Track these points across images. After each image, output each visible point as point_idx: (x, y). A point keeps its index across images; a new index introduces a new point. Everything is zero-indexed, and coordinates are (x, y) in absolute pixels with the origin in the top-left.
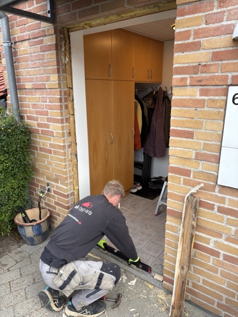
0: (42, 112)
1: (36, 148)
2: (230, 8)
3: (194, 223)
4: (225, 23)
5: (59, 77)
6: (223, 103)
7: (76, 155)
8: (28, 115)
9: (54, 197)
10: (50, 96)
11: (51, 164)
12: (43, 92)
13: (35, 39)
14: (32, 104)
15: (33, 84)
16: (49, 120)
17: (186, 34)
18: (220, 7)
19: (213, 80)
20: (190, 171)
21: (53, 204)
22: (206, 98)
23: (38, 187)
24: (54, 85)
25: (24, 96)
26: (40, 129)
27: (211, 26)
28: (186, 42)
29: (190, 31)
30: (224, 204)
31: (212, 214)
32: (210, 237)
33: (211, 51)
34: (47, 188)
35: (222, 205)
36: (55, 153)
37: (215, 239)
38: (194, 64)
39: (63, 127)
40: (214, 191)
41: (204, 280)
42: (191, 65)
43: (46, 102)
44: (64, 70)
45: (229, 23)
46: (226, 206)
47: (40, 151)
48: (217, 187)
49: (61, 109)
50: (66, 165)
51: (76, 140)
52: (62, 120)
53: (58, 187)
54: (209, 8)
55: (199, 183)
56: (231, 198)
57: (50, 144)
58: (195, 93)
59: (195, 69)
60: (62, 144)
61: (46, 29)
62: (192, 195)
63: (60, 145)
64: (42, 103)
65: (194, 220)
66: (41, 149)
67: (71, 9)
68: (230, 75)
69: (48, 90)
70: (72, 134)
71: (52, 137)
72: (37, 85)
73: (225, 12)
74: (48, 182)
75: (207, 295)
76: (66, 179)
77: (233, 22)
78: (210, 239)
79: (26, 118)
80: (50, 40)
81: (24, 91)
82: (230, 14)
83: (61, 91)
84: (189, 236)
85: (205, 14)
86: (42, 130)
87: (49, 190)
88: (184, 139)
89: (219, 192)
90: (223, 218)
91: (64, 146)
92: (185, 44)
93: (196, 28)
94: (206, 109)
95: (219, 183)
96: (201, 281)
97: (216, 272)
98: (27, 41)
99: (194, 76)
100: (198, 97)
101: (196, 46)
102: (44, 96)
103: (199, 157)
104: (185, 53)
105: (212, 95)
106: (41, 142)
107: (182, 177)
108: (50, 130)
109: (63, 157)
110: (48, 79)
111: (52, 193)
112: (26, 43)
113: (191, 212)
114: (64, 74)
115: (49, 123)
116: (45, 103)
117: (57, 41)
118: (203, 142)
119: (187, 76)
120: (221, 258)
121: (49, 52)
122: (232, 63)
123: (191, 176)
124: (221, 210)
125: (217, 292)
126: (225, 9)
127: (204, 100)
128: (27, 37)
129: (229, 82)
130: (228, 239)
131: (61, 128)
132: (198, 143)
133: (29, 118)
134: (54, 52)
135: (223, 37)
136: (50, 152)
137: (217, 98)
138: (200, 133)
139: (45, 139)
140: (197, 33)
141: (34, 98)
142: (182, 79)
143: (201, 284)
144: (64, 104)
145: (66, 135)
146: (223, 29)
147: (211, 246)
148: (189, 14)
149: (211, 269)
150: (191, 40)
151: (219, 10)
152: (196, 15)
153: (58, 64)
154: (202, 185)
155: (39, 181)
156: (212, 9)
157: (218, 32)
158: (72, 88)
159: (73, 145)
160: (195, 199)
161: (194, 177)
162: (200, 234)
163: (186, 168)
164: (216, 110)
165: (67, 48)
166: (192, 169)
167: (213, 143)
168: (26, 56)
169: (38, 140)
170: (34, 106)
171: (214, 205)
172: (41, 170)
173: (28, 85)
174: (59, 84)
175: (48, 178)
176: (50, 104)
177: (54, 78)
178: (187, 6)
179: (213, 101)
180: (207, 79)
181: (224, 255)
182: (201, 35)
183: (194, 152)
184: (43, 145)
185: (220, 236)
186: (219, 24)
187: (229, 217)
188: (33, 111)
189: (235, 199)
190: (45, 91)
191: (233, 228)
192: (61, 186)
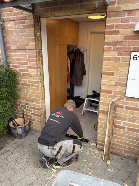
0: (23, 63)
1: (19, 84)
2: (133, 16)
3: (114, 115)
4: (130, 23)
5: (35, 43)
6: (129, 59)
7: (44, 86)
8: (13, 64)
9: (31, 111)
10: (29, 54)
11: (29, 92)
12: (24, 51)
13: (19, 21)
14: (16, 58)
15: (17, 47)
16: (28, 67)
17: (112, 27)
18: (128, 15)
19: (124, 49)
21: (30, 115)
22: (121, 57)
23: (19, 106)
24: (32, 47)
25: (10, 53)
26: (21, 72)
27: (124, 23)
29: (113, 25)
30: (128, 105)
31: (123, 110)
32: (121, 121)
33: (124, 35)
34: (27, 106)
35: (127, 106)
36: (32, 86)
37: (123, 121)
38: (115, 41)
40: (123, 100)
41: (117, 141)
42: (114, 41)
43: (27, 57)
44: (38, 39)
45: (132, 23)
46: (129, 106)
47: (21, 85)
48: (125, 98)
49: (37, 61)
50: (39, 92)
51: (43, 78)
52: (37, 67)
53: (33, 105)
54: (123, 15)
55: (117, 97)
56: (131, 102)
57: (29, 81)
58: (115, 55)
59: (115, 43)
60: (37, 81)
61: (27, 15)
62: (113, 102)
63: (35, 82)
64: (24, 58)
65: (114, 114)
67: (45, 7)
68: (132, 47)
69: (28, 50)
70: (42, 75)
71: (30, 77)
72: (20, 47)
73: (130, 18)
74: (27, 102)
75: (119, 148)
76: (39, 100)
77: (134, 23)
78: (121, 122)
79: (11, 66)
80: (30, 22)
81: (10, 50)
82: (133, 19)
83: (36, 51)
84: (112, 122)
85: (121, 18)
86: (23, 73)
88: (110, 76)
89: (126, 100)
90: (127, 111)
92: (111, 31)
93: (117, 24)
94: (120, 62)
95: (126, 96)
97: (124, 136)
98: (13, 21)
99: (115, 46)
100: (117, 56)
101: (116, 33)
102: (25, 54)
103: (117, 84)
104: (111, 36)
105: (123, 56)
107: (108, 95)
108: (29, 73)
109: (38, 88)
110: (28, 44)
111: (30, 109)
112: (12, 22)
113: (113, 110)
114: (38, 42)
115: (28, 69)
116: (25, 58)
117: (34, 23)
118: (118, 77)
119: (112, 46)
120: (126, 130)
121: (29, 29)
122: (133, 42)
123: (113, 94)
124: (126, 108)
125: (124, 145)
126: (130, 17)
127: (120, 58)
128: (13, 19)
129: (132, 50)
130: (129, 121)
131: (36, 72)
133: (13, 66)
134: (33, 29)
135: (129, 29)
136: (29, 85)
137: (126, 57)
138: (117, 73)
139: (25, 78)
140: (117, 27)
141: (18, 55)
142: (109, 48)
143: (116, 143)
144: (38, 58)
145: (39, 76)
146: (130, 25)
147: (121, 125)
148: (113, 17)
149: (121, 135)
150: (114, 29)
151: (128, 17)
152: (117, 18)
153: (35, 36)
154: (119, 97)
155: (20, 102)
156: (125, 16)
157: (127, 27)
159: (42, 81)
160: (114, 104)
161: (114, 94)
162: (116, 120)
163: (110, 90)
164: (125, 63)
165: (39, 27)
166: (113, 90)
167: (124, 77)
168: (12, 30)
169: (20, 79)
170: (17, 59)
171: (123, 106)
172: (22, 96)
173: (13, 47)
174: (36, 47)
175: (26, 100)
176: (29, 58)
177: (32, 44)
178: (112, 13)
179: (124, 58)
180: (121, 48)
181: (127, 128)
182: (119, 28)
183: (114, 82)
184: (23, 81)
185: (125, 120)
186: (128, 23)
187: (130, 110)
188: (17, 62)
189: (133, 102)
190: (25, 51)
191: (132, 115)
192: (36, 104)
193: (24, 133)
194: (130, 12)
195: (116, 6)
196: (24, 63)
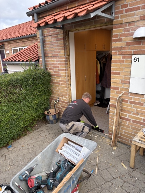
1: (53, 83)
2: (132, 27)
3: (121, 108)
4: (131, 32)
5: (64, 51)
6: (131, 61)
7: (71, 85)
8: (50, 68)
9: (61, 104)
10: (60, 59)
11: (60, 89)
13: (55, 36)
14: (51, 63)
15: (52, 54)
16: (59, 70)
17: (117, 36)
18: (129, 26)
19: (127, 52)
20: (119, 88)
21: (60, 107)
22: (124, 59)
23: (53, 100)
24: (62, 54)
25: (48, 59)
26: (55, 74)
27: (126, 33)
28: (117, 38)
29: (118, 34)
30: (132, 100)
31: (127, 104)
33: (126, 42)
34: (58, 100)
35: (131, 100)
36: (62, 84)
37: (129, 114)
38: (120, 47)
39: (66, 73)
40: (128, 95)
41: (125, 132)
44: (66, 48)
45: (132, 32)
46: (132, 101)
48: (129, 93)
49: (65, 65)
50: (66, 89)
51: (70, 78)
52: (65, 70)
53: (63, 99)
54: (125, 26)
56: (134, 97)
57: (60, 80)
58: (120, 58)
59: (120, 49)
60: (65, 80)
61: (59, 31)
62: (120, 97)
64: (56, 63)
65: (120, 107)
66: (55, 83)
67: (71, 24)
68: (133, 51)
70: (69, 76)
71: (60, 77)
72: (54, 54)
73: (130, 28)
74: (58, 97)
75: (126, 138)
76: (67, 95)
77: (133, 32)
78: (127, 115)
79: (48, 69)
80: (61, 36)
81: (48, 57)
82: (132, 29)
83: (65, 57)
84: (118, 114)
85: (123, 28)
87: (58, 101)
88: (117, 75)
89: (130, 95)
90: (131, 105)
91: (66, 81)
92: (116, 39)
93: (120, 33)
94: (124, 63)
95: (130, 92)
96: (124, 132)
97: (129, 128)
98: (50, 36)
99: (120, 51)
100: (122, 59)
101: (120, 40)
102: (57, 59)
103: (122, 82)
104: (116, 43)
105: (127, 58)
106: (55, 79)
107: (116, 91)
108: (60, 74)
109: (65, 86)
110: (59, 52)
111: (60, 102)
112: (50, 37)
113: (119, 104)
114: (66, 50)
116: (58, 63)
117: (64, 36)
118: (123, 76)
119: (117, 51)
120: (131, 122)
121: (60, 41)
122: (134, 47)
123: (120, 90)
125: (130, 136)
127: (124, 60)
128: (51, 35)
129: (133, 53)
130: (133, 114)
131: (65, 73)
132: (122, 76)
133: (50, 69)
134: (63, 41)
135: (130, 37)
136: (59, 84)
137: (128, 59)
138: (122, 73)
139: (57, 78)
140: (121, 35)
141: (53, 60)
142: (116, 52)
143: (124, 133)
144: (66, 63)
145: (67, 76)
146: (130, 34)
147: (127, 117)
148: (118, 28)
149: (127, 127)
150: (119, 38)
151: (129, 27)
152: (120, 29)
153: (64, 46)
154: (123, 93)
155: (54, 97)
156: (126, 27)
157: (128, 35)
158: (69, 56)
159: (69, 81)
160: (121, 99)
161: (121, 90)
162: (123, 113)
163: (117, 87)
164: (128, 64)
165: (68, 39)
166: (120, 87)
167: (127, 76)
168: (49, 42)
169: (54, 79)
170: (53, 64)
171: (128, 101)
172: (55, 92)
173: (50, 55)
174: (65, 54)
175: (58, 96)
176: (60, 63)
177: (62, 52)
178: (117, 25)
179: (127, 60)
180: (125, 52)
181: (132, 120)
182: (122, 36)
183: (120, 80)
184: (56, 81)
185: (131, 113)
186: (129, 32)
187: (134, 105)
188: (52, 66)
189: (136, 97)
190: (58, 57)
191: (135, 109)
192: (64, 98)
193: (54, 120)
194: (130, 23)
195: (119, 19)
196: (57, 66)
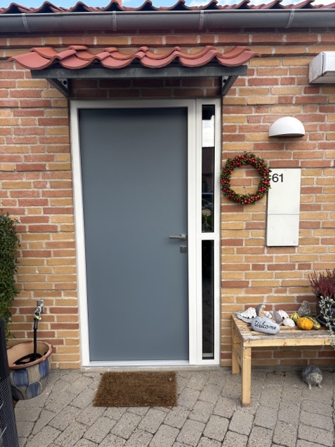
0: (34, 201)
4: (262, 124)
5: (71, 156)
8: (1, 207)
10: (53, 180)
11: (47, 271)
12: (38, 175)
14: (11, 192)
15: (17, 165)
17: (233, 128)
18: (257, 112)
20: (242, 240)
26: (27, 225)
27: (252, 124)
30: (272, 262)
31: (264, 273)
32: (263, 295)
33: (253, 142)
34: (40, 307)
37: (267, 295)
38: (240, 152)
42: (238, 152)
43: (45, 187)
45: (265, 124)
46: (274, 263)
48: (266, 248)
49: (72, 196)
50: (76, 268)
52: (73, 209)
53: (58, 302)
54: (249, 112)
56: (277, 255)
57: (48, 244)
58: (242, 174)
61: (52, 100)
64: (36, 190)
67: (98, 86)
68: (268, 161)
71: (51, 234)
72: (27, 165)
77: (268, 124)
78: (263, 297)
80: (58, 114)
82: (264, 118)
85: (246, 115)
86: (30, 227)
88: (236, 213)
89: (268, 253)
90: (272, 273)
91: (74, 242)
92: (232, 135)
93: (240, 124)
94: (252, 186)
95: (268, 245)
98: (9, 109)
100: (245, 177)
101: (241, 138)
102: (40, 180)
103: (249, 227)
104: (232, 142)
107: (235, 248)
108: (50, 223)
109: (74, 258)
110: (51, 159)
111: (48, 313)
112: (7, 111)
115: (48, 215)
116: (41, 190)
118: (251, 213)
121: (56, 127)
122: (269, 153)
123: (244, 245)
124: (270, 268)
126: (260, 114)
127: (250, 180)
128: (12, 105)
129: (268, 166)
130: (276, 292)
131: (71, 219)
135: (261, 133)
136: (48, 254)
138: (248, 206)
140: (241, 128)
141: (18, 184)
146: (261, 127)
150: (237, 133)
151: (257, 114)
152: (240, 115)
156: (252, 113)
157: (257, 129)
161: (246, 245)
163: (238, 238)
166: (244, 238)
167: (261, 213)
169: (21, 241)
171: (264, 265)
172: (24, 285)
173: (6, 166)
175: (38, 294)
176: (52, 190)
177: (63, 157)
178: (231, 107)
181: (275, 306)
182: (245, 130)
183: (245, 223)
184: (32, 247)
186: (258, 124)
187: (277, 271)
188: (14, 201)
190: (41, 173)
192: (66, 298)
194: (259, 107)
195: (237, 96)
196: (37, 201)
